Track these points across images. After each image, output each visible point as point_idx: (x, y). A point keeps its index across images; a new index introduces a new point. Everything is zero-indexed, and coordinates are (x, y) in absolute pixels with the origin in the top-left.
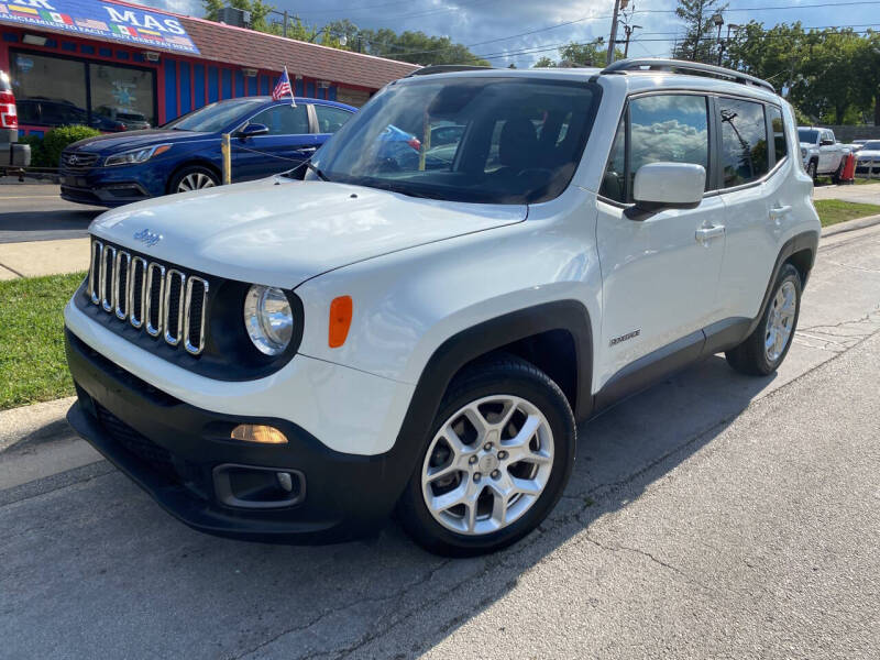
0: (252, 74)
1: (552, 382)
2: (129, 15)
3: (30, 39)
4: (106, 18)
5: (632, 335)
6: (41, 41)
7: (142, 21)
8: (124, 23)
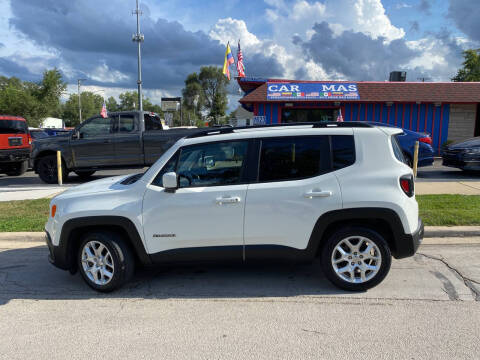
0: (389, 104)
1: (117, 246)
2: (333, 87)
3: (287, 105)
4: (320, 91)
5: (169, 236)
6: (291, 105)
7: (336, 88)
8: (329, 91)
